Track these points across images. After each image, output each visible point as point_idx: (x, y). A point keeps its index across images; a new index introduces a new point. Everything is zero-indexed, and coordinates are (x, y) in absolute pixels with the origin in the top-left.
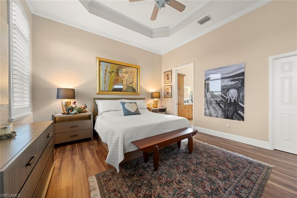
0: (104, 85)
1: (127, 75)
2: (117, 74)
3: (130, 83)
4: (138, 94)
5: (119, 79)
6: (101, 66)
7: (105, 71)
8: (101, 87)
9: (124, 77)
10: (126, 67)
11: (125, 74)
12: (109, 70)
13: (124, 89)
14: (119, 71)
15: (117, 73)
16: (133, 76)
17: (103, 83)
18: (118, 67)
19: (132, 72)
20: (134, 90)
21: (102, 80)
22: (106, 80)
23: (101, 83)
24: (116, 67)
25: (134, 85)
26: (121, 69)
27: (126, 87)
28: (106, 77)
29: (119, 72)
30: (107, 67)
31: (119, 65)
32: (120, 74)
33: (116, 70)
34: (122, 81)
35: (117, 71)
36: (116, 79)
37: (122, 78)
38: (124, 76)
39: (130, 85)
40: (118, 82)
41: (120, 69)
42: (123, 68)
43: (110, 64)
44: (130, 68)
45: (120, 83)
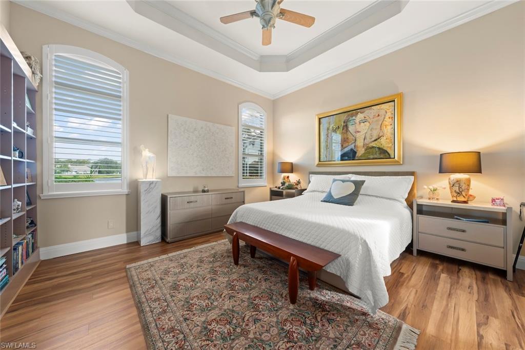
0: (325, 153)
1: (365, 125)
2: (345, 129)
3: (373, 139)
4: (397, 163)
5: (350, 138)
6: (321, 126)
7: (326, 131)
8: (322, 157)
9: (358, 132)
10: (362, 110)
11: (362, 124)
12: (332, 127)
13: (360, 155)
14: (348, 124)
15: (346, 127)
16: (381, 122)
17: (324, 149)
18: (349, 115)
19: (379, 115)
20: (384, 154)
21: (323, 145)
22: (328, 144)
23: (322, 150)
24: (344, 117)
25: (384, 143)
26: (354, 118)
27: (363, 149)
28: (327, 139)
29: (350, 124)
30: (330, 123)
31: (349, 113)
32: (351, 128)
33: (344, 122)
34: (355, 140)
35: (345, 124)
36: (344, 139)
37: (354, 134)
38: (358, 130)
39: (373, 144)
40: (348, 142)
41: (351, 118)
42: (357, 114)
43: (334, 116)
44: (372, 107)
45: (350, 144)
